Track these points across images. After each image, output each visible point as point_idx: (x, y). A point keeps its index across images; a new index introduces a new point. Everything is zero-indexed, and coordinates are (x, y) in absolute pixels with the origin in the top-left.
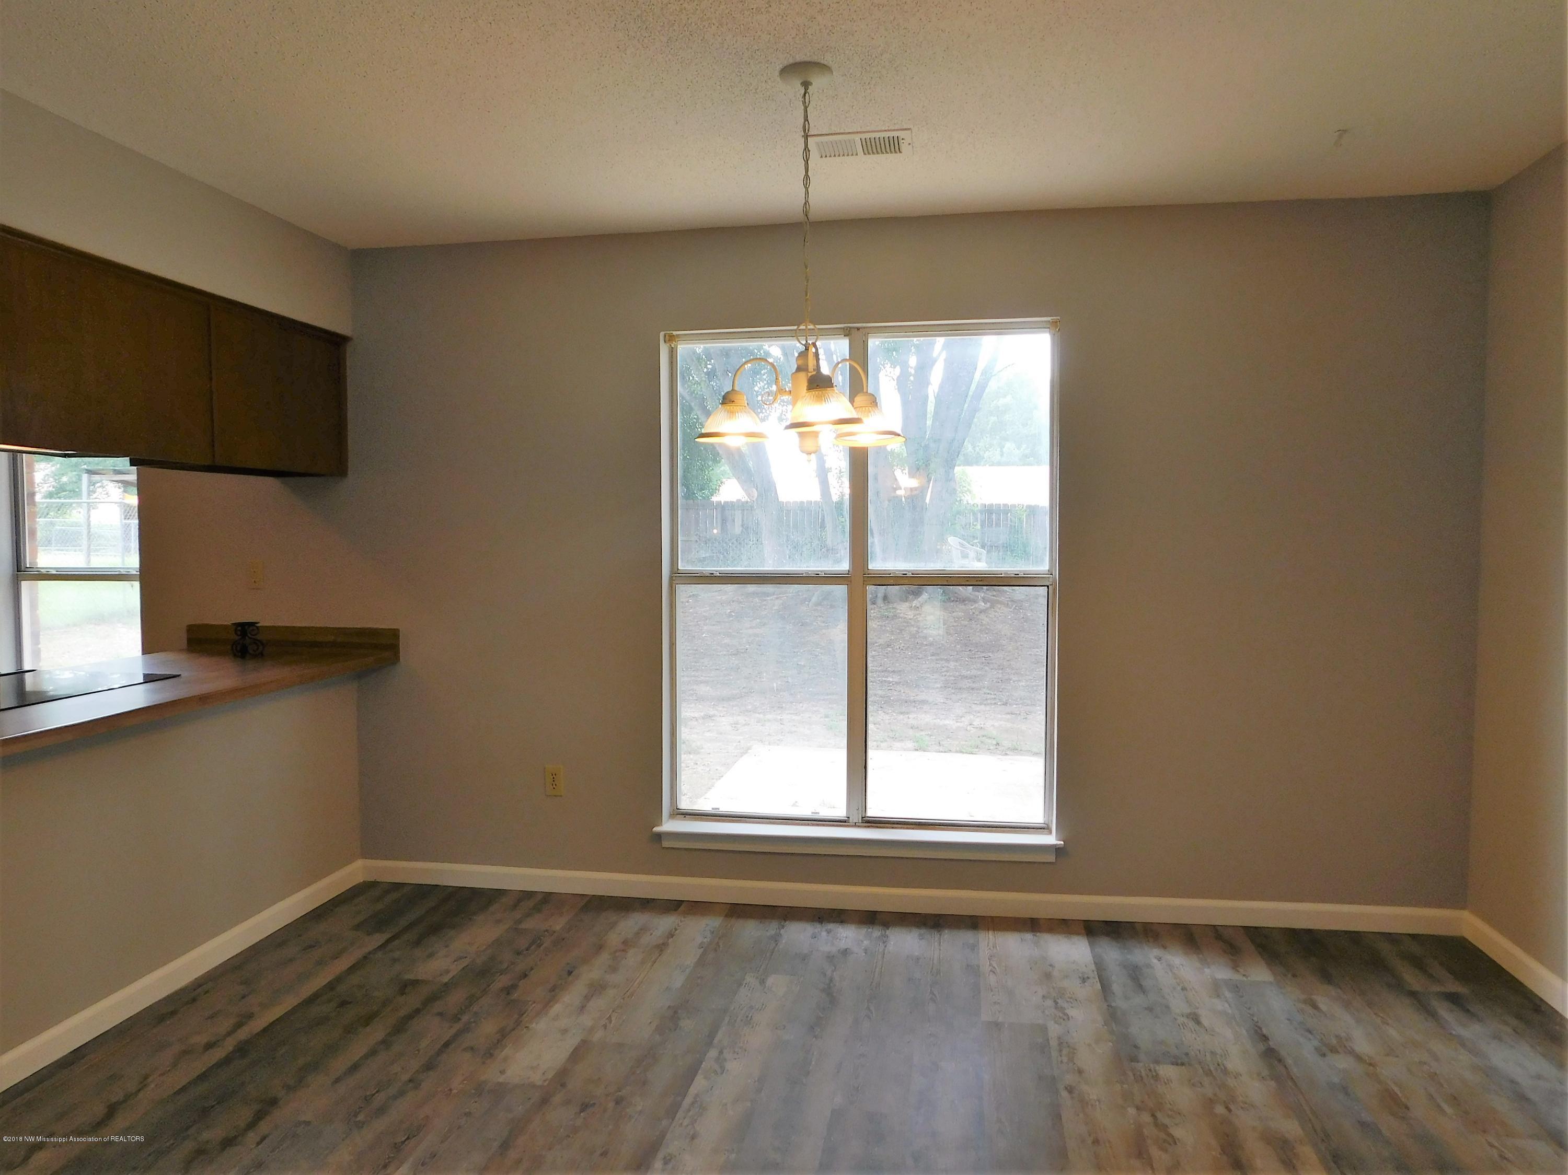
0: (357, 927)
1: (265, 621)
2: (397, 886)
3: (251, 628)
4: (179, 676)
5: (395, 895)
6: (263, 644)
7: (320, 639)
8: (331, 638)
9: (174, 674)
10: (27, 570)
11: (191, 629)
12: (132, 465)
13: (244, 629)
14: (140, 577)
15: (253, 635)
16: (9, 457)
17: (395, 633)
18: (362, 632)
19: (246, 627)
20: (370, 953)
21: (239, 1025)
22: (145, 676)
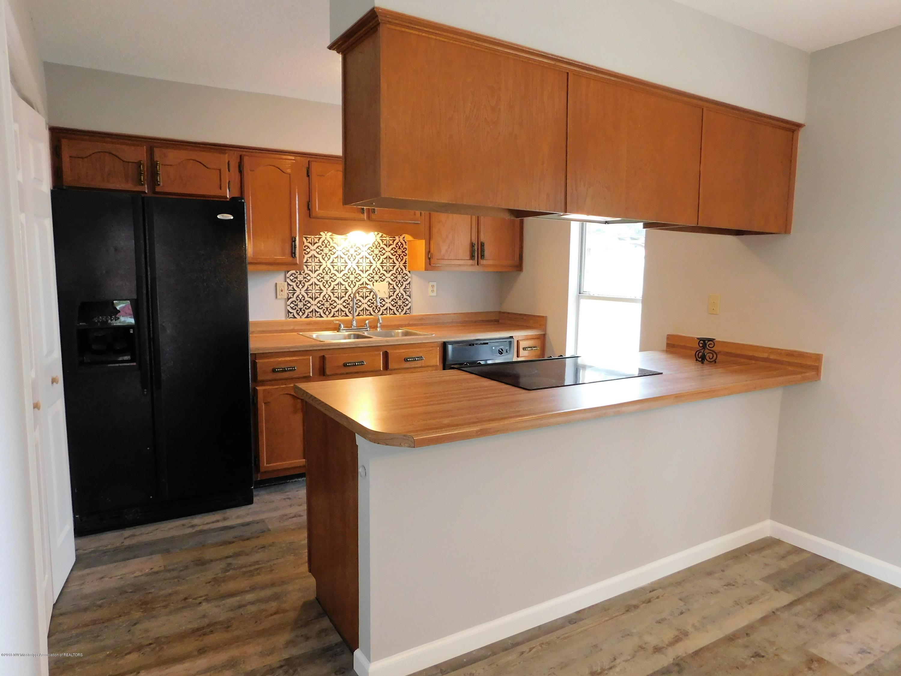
0: (766, 579)
1: (718, 338)
2: (798, 551)
3: (709, 343)
4: (662, 373)
5: (796, 559)
6: (716, 353)
7: (757, 354)
8: (765, 355)
9: (659, 371)
10: (584, 293)
11: (669, 337)
12: (644, 228)
13: (705, 343)
14: (642, 301)
15: (711, 348)
16: (580, 224)
17: (818, 358)
18: (791, 354)
19: (706, 341)
20: (778, 610)
21: (677, 640)
22: (641, 370)
